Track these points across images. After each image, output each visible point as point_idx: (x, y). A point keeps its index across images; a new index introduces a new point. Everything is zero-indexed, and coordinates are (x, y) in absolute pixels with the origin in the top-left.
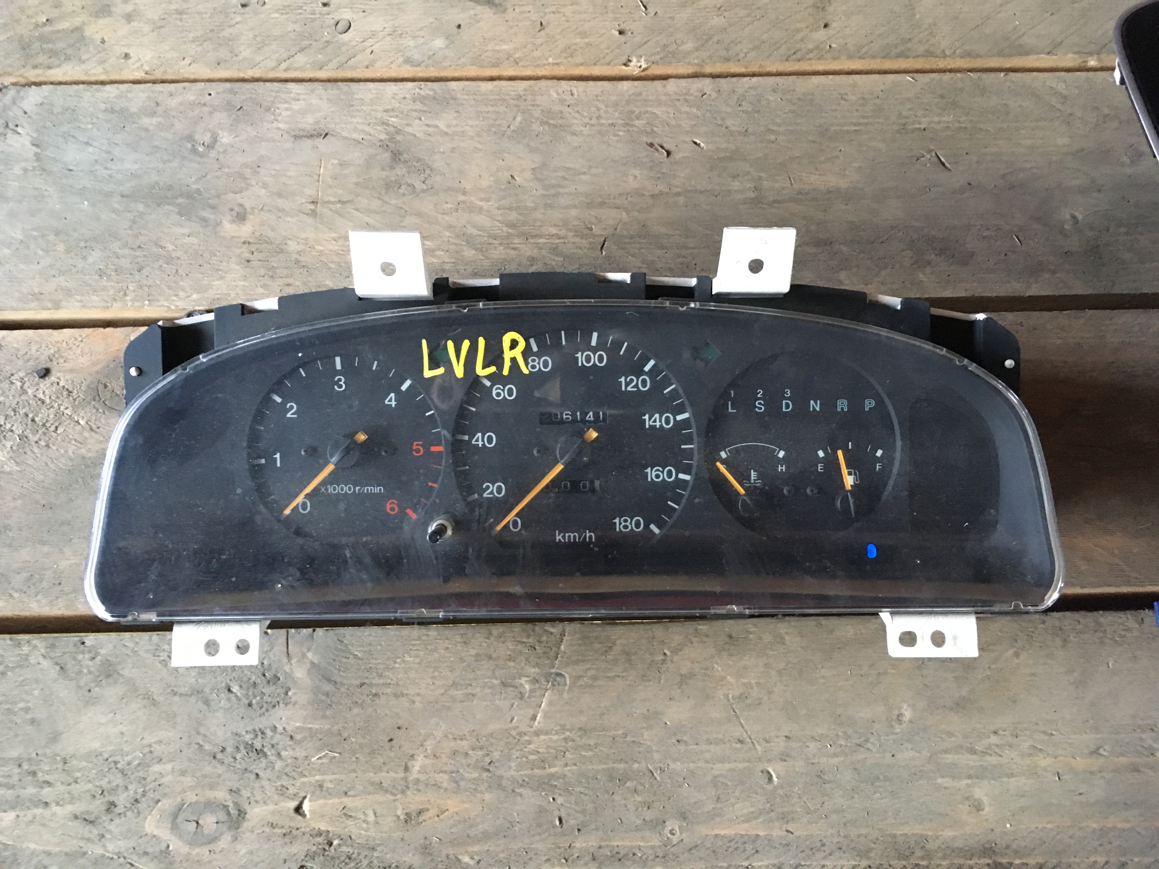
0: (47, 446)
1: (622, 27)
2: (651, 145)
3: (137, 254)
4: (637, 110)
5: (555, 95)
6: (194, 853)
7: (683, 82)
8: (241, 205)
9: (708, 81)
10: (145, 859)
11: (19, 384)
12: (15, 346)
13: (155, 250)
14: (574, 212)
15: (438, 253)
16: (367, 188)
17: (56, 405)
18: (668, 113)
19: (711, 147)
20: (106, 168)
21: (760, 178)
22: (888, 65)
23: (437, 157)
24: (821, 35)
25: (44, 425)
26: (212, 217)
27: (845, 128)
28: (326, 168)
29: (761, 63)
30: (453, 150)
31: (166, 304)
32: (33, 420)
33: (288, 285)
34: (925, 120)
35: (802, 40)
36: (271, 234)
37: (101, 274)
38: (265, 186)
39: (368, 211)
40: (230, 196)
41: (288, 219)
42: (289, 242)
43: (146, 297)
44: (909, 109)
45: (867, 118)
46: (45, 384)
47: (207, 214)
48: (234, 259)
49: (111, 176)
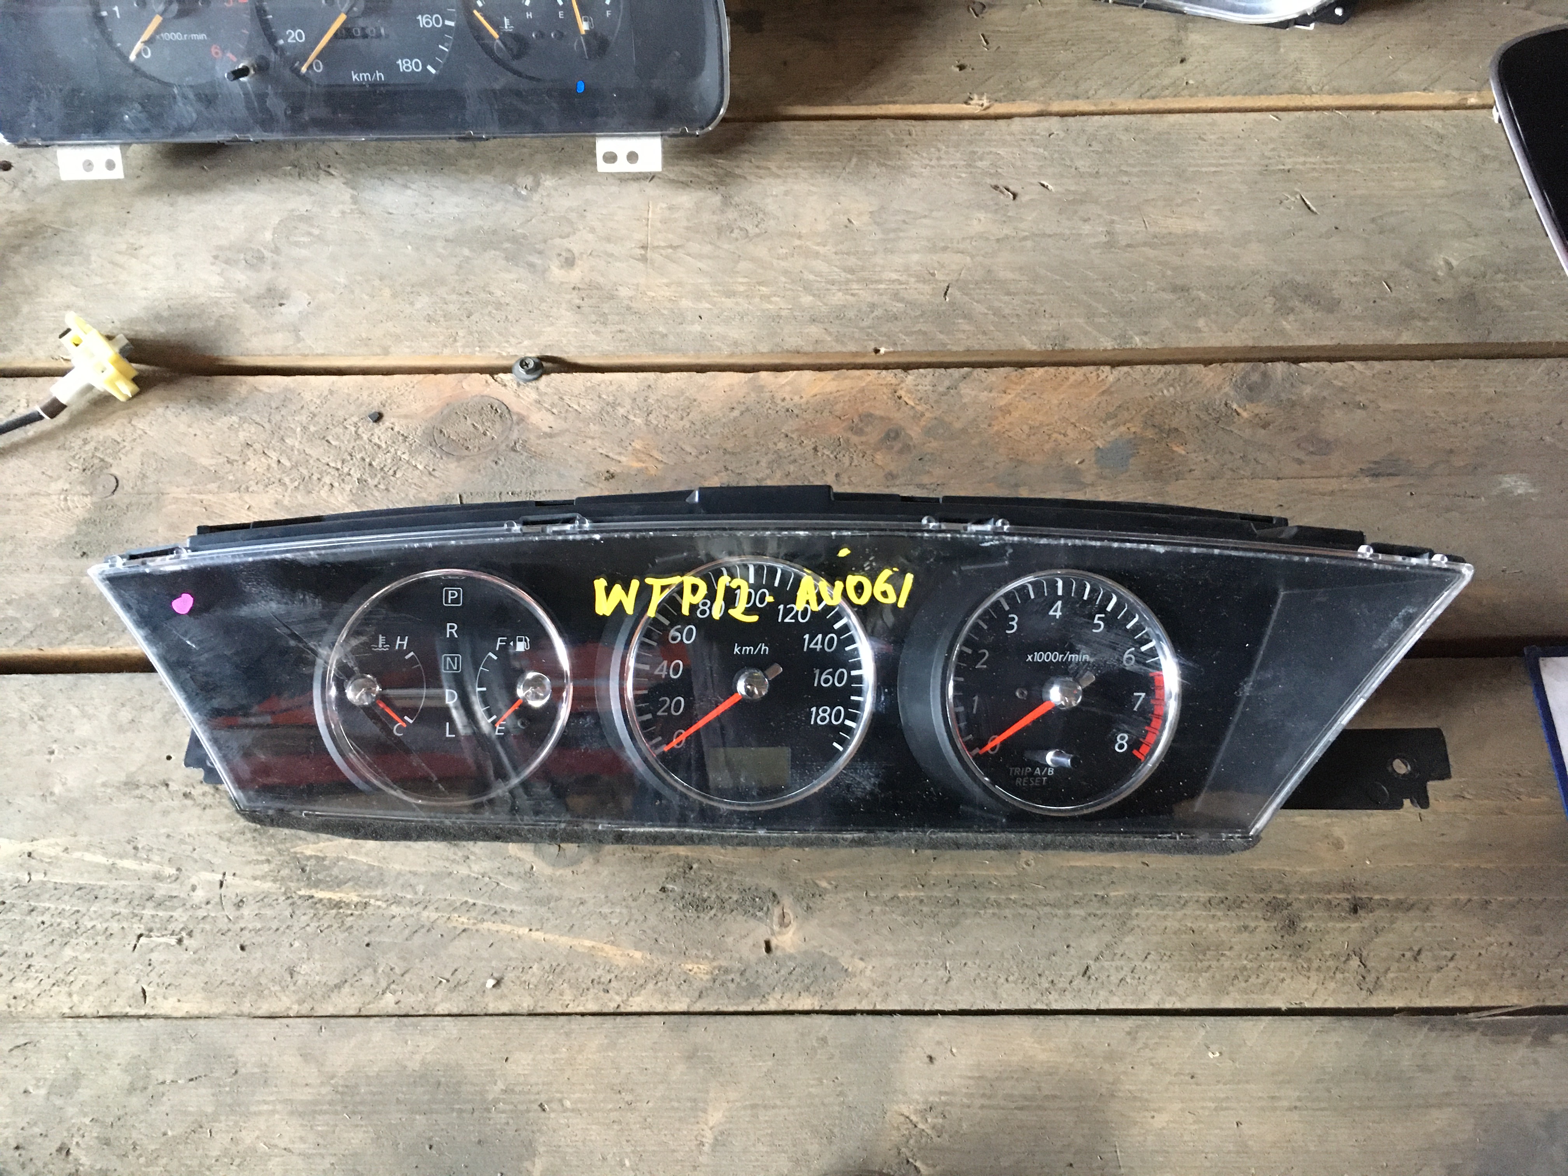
0: (387, 489)
1: (962, 62)
2: (996, 187)
3: (465, 299)
4: (980, 151)
5: (892, 136)
6: (558, 873)
7: (1029, 121)
8: (569, 250)
9: (1055, 119)
10: (510, 878)
11: (353, 429)
12: (346, 391)
13: (483, 296)
14: (915, 257)
15: (774, 299)
16: (698, 232)
17: (392, 450)
18: (1013, 153)
19: (1060, 189)
20: (427, 212)
21: (1112, 222)
22: (1249, 102)
23: (769, 200)
24: (1177, 70)
25: (382, 469)
26: (539, 262)
27: (1204, 169)
28: (653, 212)
29: (1113, 100)
30: (786, 193)
31: (497, 350)
32: (370, 464)
33: (620, 331)
34: (1288, 161)
35: (1157, 76)
36: (601, 280)
37: (429, 319)
38: (593, 230)
39: (700, 257)
40: (558, 241)
41: (618, 264)
42: (620, 288)
43: (476, 343)
44: (1273, 150)
45: (1226, 158)
46: (379, 430)
47: (535, 259)
48: (564, 305)
49: (433, 220)
